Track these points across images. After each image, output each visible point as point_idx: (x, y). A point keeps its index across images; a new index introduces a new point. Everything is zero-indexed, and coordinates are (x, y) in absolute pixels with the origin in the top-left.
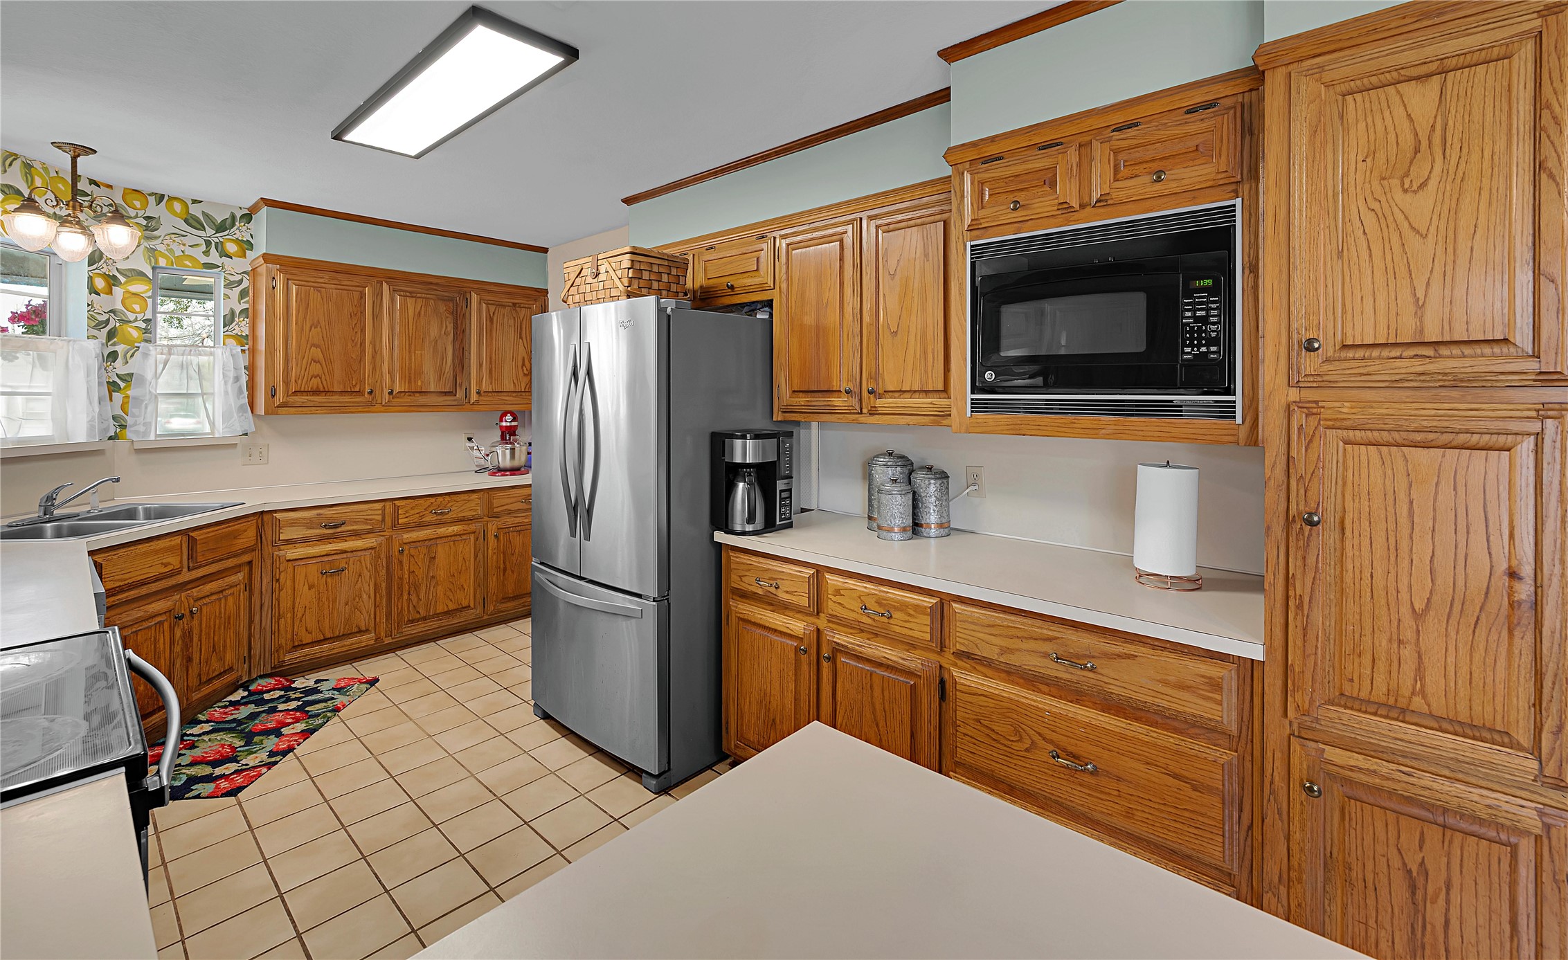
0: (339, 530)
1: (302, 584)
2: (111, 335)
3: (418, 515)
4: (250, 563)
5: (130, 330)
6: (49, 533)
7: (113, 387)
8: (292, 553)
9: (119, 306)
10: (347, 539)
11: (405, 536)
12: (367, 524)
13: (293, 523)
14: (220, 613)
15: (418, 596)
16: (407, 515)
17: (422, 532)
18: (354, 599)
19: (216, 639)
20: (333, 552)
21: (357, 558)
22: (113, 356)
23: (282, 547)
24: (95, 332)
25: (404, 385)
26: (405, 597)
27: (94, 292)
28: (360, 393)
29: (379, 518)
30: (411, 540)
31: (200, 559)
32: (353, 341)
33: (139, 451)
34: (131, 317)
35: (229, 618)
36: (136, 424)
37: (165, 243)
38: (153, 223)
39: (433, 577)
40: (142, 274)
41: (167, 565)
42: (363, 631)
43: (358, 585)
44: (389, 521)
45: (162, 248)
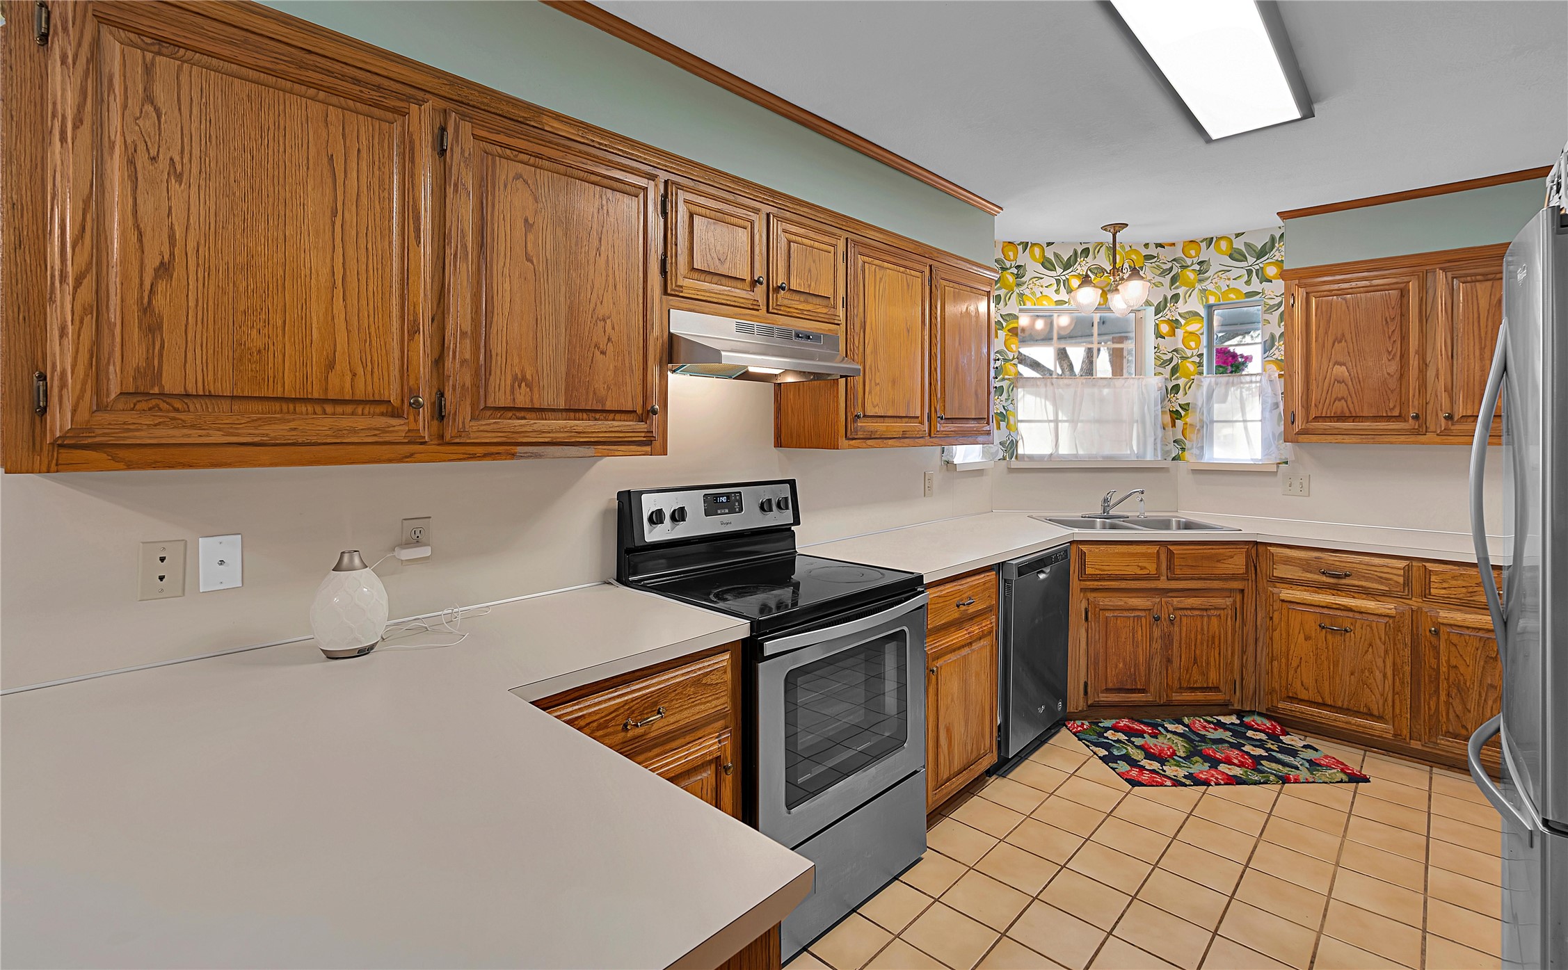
0: (1343, 581)
1: (1296, 631)
2: (1174, 370)
3: (1464, 590)
4: (1242, 591)
5: (1188, 364)
7: (1175, 415)
8: (1287, 593)
9: (1180, 346)
10: (1356, 595)
11: (1443, 614)
12: (1382, 584)
13: (1288, 561)
14: (1202, 629)
15: (1464, 703)
16: (1445, 585)
17: (1473, 616)
18: (1363, 672)
19: (1197, 652)
20: (1334, 606)
21: (1367, 623)
22: (1176, 388)
23: (1278, 585)
24: (1161, 370)
25: (1469, 406)
26: (1443, 697)
27: (1159, 335)
28: (1400, 418)
29: (1401, 580)
30: (1452, 622)
31: (1178, 572)
32: (1389, 353)
33: (1195, 471)
34: (1189, 353)
35: (1213, 637)
36: (1192, 448)
37: (1214, 281)
38: (1205, 266)
39: (1492, 686)
40: (1196, 314)
41: (1142, 568)
42: (1375, 716)
43: (1369, 656)
44: (1416, 587)
45: (1211, 287)
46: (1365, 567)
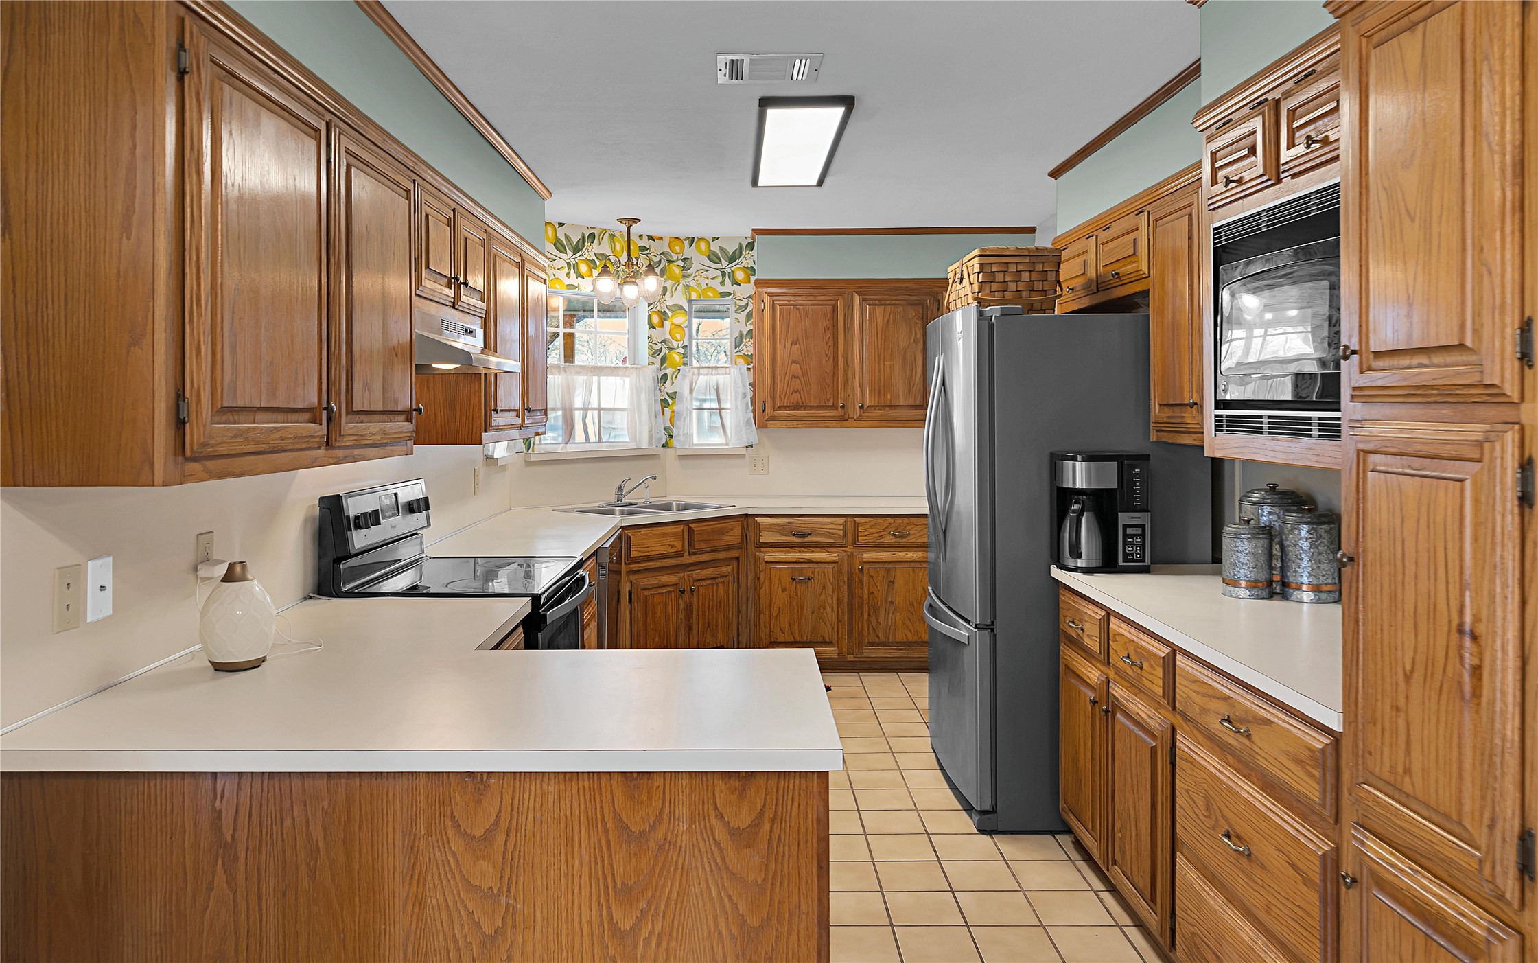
0: (806, 540)
1: (776, 586)
2: (663, 361)
3: (876, 535)
4: (738, 558)
5: (674, 355)
6: (617, 513)
7: (664, 404)
8: (770, 555)
9: (668, 337)
10: (814, 550)
11: (865, 555)
12: (830, 538)
13: (770, 528)
14: (713, 596)
15: (877, 619)
16: (866, 533)
17: (881, 554)
18: (819, 609)
19: (710, 618)
20: (801, 561)
21: (822, 570)
22: (665, 377)
23: (762, 549)
24: (653, 359)
25: (873, 399)
26: (866, 618)
27: (652, 326)
28: (834, 407)
29: (841, 533)
30: (870, 560)
31: (697, 547)
32: (827, 355)
33: (681, 457)
34: (675, 344)
35: (720, 602)
36: (679, 435)
37: (695, 278)
38: (688, 264)
39: (892, 602)
40: (681, 308)
41: (672, 546)
42: (827, 642)
43: (823, 597)
44: (850, 536)
45: (693, 284)
46: (819, 526)
